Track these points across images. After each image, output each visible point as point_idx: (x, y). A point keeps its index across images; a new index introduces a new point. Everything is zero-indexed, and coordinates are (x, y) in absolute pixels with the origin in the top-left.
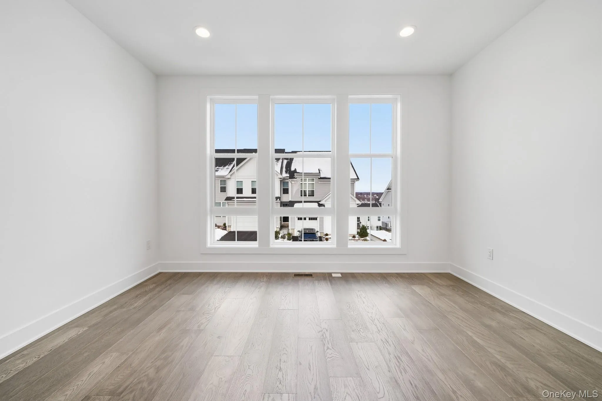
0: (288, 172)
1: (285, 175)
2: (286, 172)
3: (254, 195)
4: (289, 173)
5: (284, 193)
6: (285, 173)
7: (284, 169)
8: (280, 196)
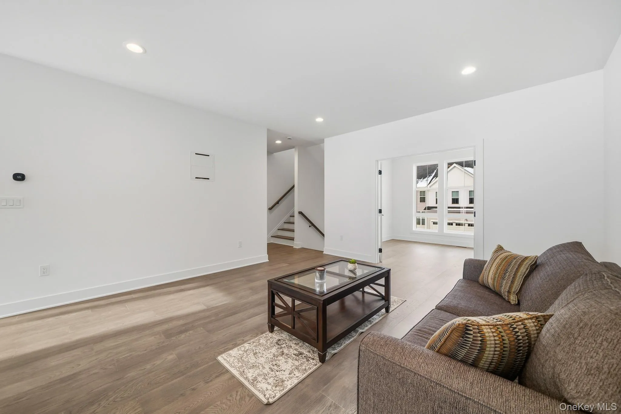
3: (471, 205)
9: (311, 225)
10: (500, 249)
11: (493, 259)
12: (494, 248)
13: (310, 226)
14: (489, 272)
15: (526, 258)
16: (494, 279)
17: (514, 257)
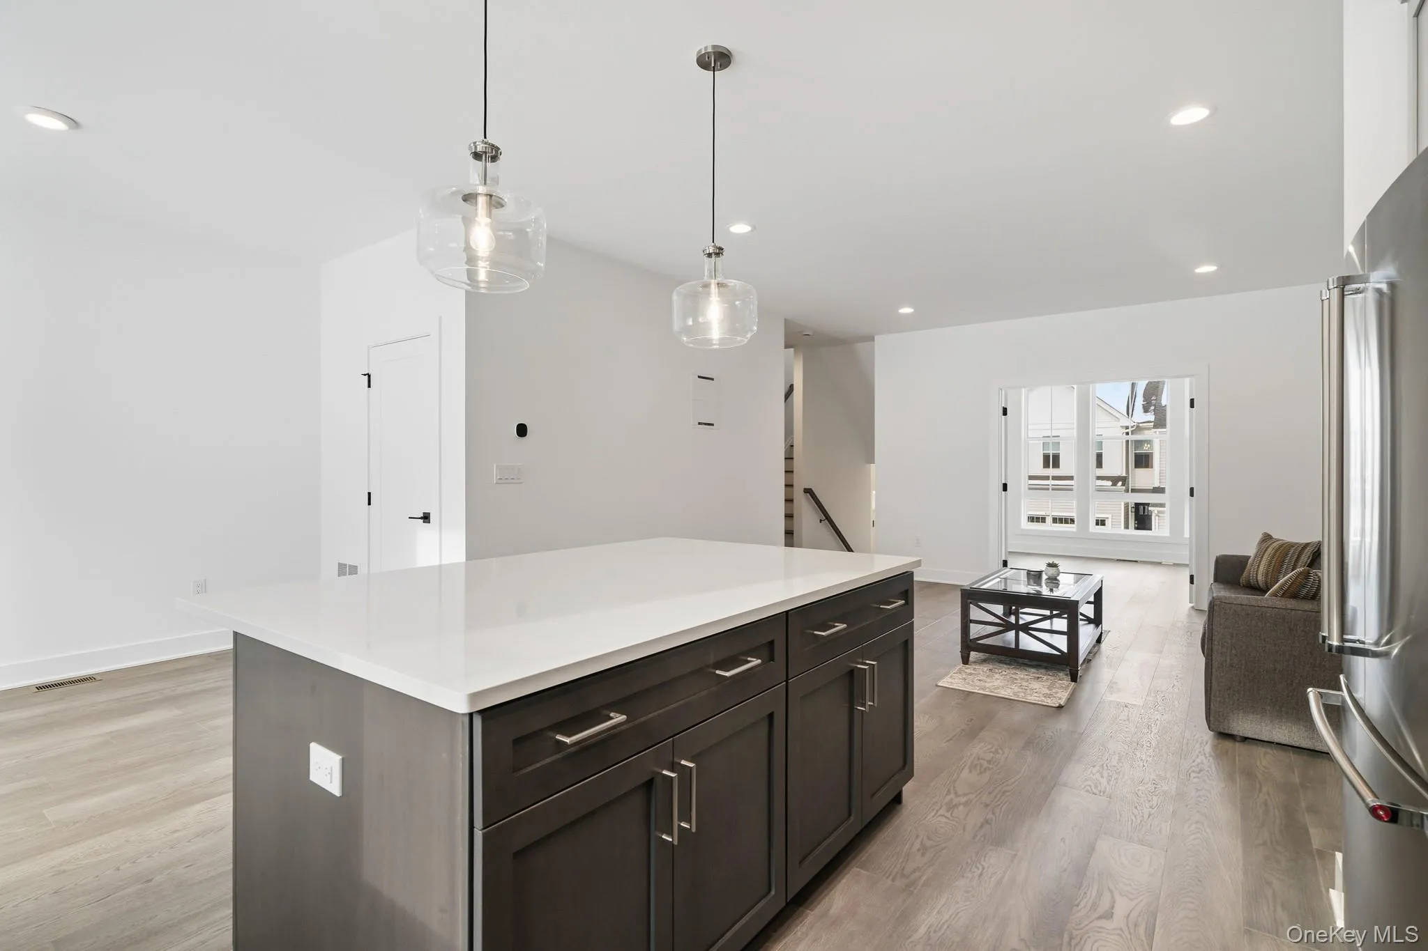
0: (1152, 408)
1: (1140, 416)
2: (1146, 410)
4: (1154, 410)
5: (1137, 466)
6: (1142, 410)
7: (1140, 401)
8: (1124, 475)
9: (824, 518)
10: (1267, 538)
11: (1260, 553)
12: (1259, 537)
13: (821, 521)
14: (1258, 567)
15: (1307, 545)
16: (1267, 575)
17: (1292, 545)
